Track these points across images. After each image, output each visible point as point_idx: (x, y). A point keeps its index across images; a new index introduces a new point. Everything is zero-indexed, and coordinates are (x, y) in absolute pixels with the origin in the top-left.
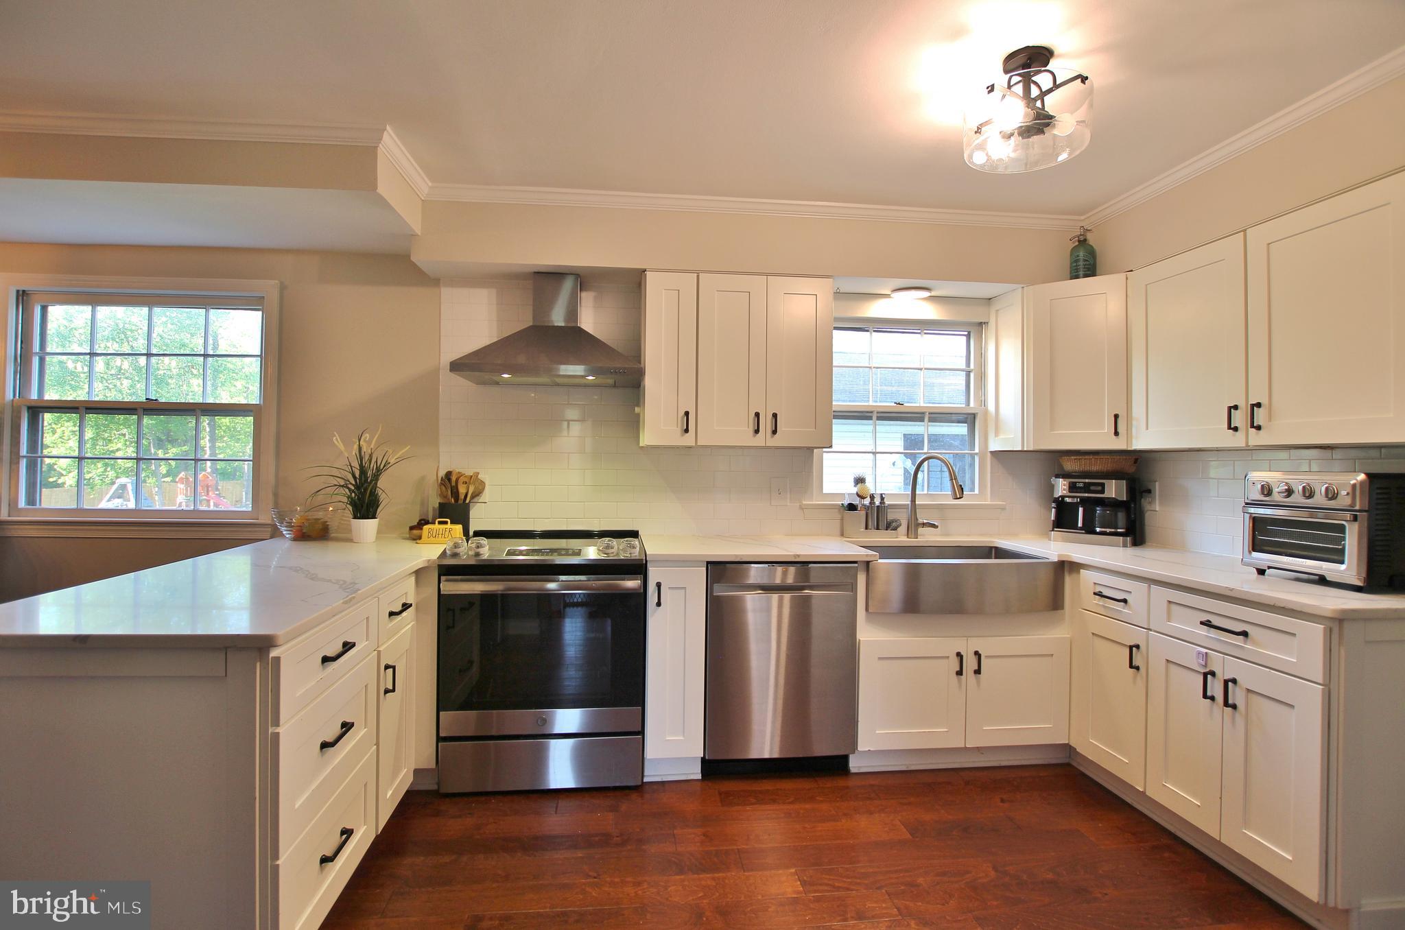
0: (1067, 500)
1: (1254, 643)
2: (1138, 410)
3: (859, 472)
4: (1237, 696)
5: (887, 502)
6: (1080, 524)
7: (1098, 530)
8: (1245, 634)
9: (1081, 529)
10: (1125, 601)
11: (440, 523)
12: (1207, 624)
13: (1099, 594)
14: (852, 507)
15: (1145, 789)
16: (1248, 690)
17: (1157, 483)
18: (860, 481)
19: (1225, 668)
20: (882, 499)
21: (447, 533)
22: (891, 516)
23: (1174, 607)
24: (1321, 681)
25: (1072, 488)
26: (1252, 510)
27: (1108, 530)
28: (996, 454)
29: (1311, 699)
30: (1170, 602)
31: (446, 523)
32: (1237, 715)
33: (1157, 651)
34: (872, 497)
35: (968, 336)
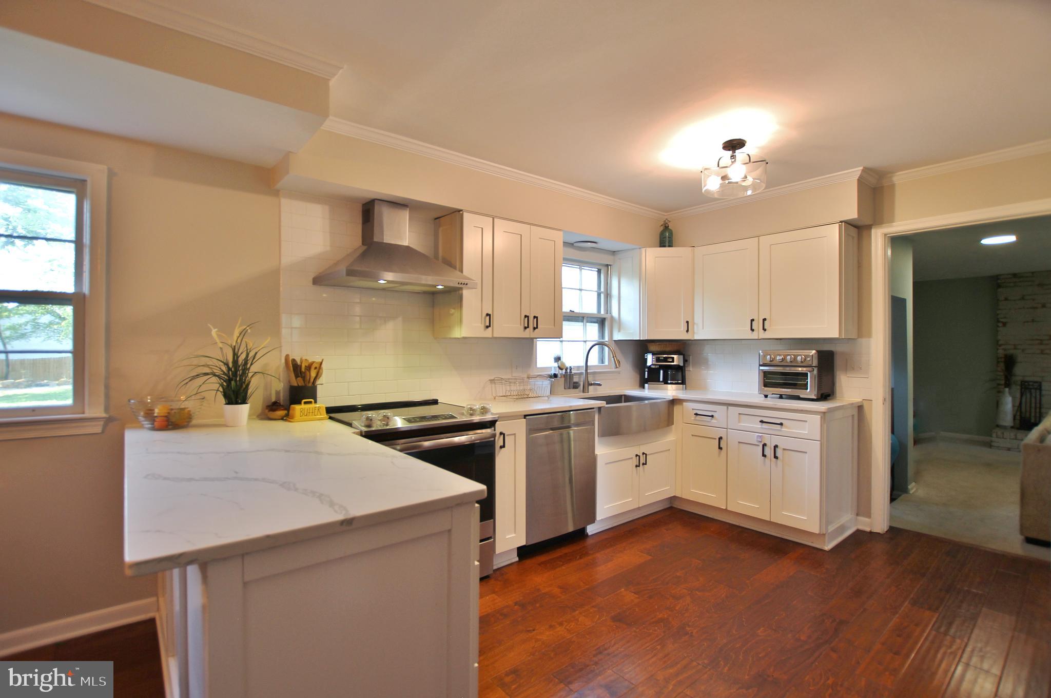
0: (653, 367)
1: (786, 427)
2: (698, 318)
3: (557, 353)
4: (779, 453)
5: (573, 372)
6: (661, 380)
7: (669, 382)
8: (781, 424)
9: (662, 382)
10: (712, 416)
11: (305, 403)
12: (762, 422)
13: (696, 414)
14: (555, 376)
15: (727, 507)
16: (784, 449)
17: (691, 357)
18: (558, 359)
19: (771, 442)
20: (571, 370)
21: (316, 411)
22: (576, 379)
23: (741, 416)
24: (819, 440)
25: (658, 360)
26: (762, 368)
27: (674, 382)
28: (618, 342)
29: (814, 449)
30: (739, 414)
31: (310, 402)
32: (778, 461)
33: (733, 438)
34: (566, 369)
35: (599, 271)
